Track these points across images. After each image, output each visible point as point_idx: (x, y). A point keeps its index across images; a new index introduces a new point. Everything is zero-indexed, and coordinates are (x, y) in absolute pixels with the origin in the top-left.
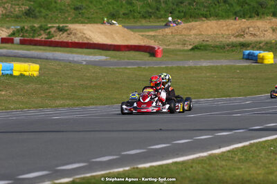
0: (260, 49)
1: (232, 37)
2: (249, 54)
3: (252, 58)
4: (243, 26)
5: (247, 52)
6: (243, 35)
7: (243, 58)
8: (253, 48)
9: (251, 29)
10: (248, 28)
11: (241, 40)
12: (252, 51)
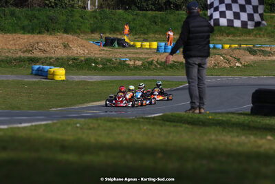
0: (50, 64)
1: (19, 53)
2: (38, 70)
3: (42, 74)
4: (31, 41)
5: (36, 67)
6: (31, 51)
7: (32, 74)
8: (42, 64)
9: (41, 44)
10: (38, 43)
11: (30, 55)
12: (41, 66)
